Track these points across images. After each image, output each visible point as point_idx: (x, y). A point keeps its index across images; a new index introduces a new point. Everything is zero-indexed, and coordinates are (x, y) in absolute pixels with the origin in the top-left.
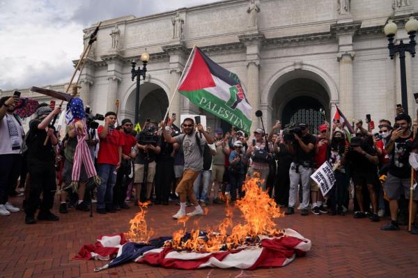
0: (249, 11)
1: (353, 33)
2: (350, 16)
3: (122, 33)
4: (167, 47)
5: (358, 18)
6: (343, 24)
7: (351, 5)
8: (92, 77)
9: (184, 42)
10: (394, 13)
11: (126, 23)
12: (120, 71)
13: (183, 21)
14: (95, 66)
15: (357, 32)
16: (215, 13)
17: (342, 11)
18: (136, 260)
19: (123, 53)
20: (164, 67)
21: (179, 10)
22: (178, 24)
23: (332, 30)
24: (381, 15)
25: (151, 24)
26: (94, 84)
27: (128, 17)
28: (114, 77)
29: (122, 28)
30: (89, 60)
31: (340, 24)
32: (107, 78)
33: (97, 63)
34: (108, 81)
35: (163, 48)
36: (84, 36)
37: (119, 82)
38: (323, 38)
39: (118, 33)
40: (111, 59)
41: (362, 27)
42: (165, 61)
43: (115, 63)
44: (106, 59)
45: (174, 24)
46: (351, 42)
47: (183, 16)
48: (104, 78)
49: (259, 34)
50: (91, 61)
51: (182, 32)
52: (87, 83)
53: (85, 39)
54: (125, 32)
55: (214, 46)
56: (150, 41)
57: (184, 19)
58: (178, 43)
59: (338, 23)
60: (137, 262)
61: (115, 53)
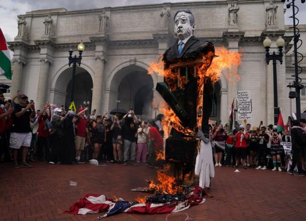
0: (162, 15)
1: (239, 40)
2: (237, 27)
3: (55, 22)
4: (94, 38)
5: (242, 30)
6: (232, 33)
7: (238, 19)
8: (25, 58)
9: (108, 35)
10: (266, 28)
11: (58, 14)
12: (51, 55)
13: (108, 18)
14: (29, 49)
15: (241, 39)
16: (134, 14)
17: (232, 23)
18: (126, 211)
19: (54, 39)
20: (91, 55)
21: (105, 8)
22: (104, 20)
23: (224, 36)
24: (258, 29)
25: (80, 18)
26: (27, 64)
27: (60, 9)
28: (46, 60)
29: (54, 18)
30: (23, 43)
31: (230, 33)
32: (40, 59)
33: (31, 46)
34: (40, 63)
35: (90, 38)
36: (19, 22)
37: (50, 64)
38: (217, 41)
39: (51, 22)
40: (44, 44)
41: (245, 36)
42: (91, 50)
43: (48, 48)
44: (40, 44)
45: (100, 20)
46: (237, 46)
47: (108, 14)
48: (37, 60)
49: (169, 34)
50: (25, 44)
51: (106, 27)
52: (20, 63)
53: (19, 24)
54: (57, 22)
55: (133, 41)
56: (79, 32)
57: (109, 16)
58: (103, 36)
59: (229, 31)
60: (127, 212)
61: (47, 39)
